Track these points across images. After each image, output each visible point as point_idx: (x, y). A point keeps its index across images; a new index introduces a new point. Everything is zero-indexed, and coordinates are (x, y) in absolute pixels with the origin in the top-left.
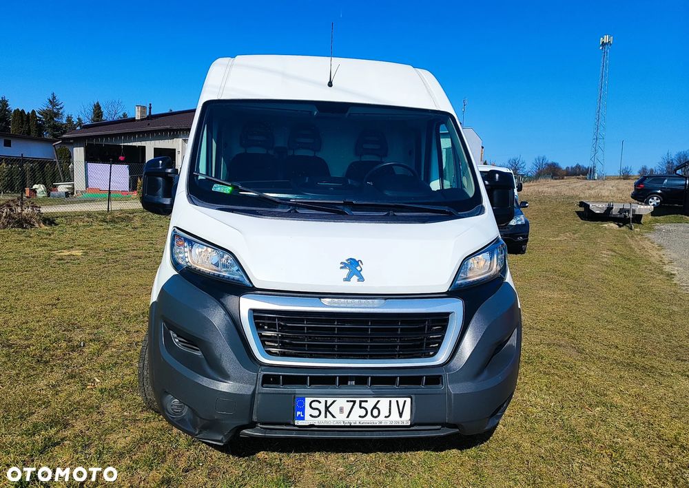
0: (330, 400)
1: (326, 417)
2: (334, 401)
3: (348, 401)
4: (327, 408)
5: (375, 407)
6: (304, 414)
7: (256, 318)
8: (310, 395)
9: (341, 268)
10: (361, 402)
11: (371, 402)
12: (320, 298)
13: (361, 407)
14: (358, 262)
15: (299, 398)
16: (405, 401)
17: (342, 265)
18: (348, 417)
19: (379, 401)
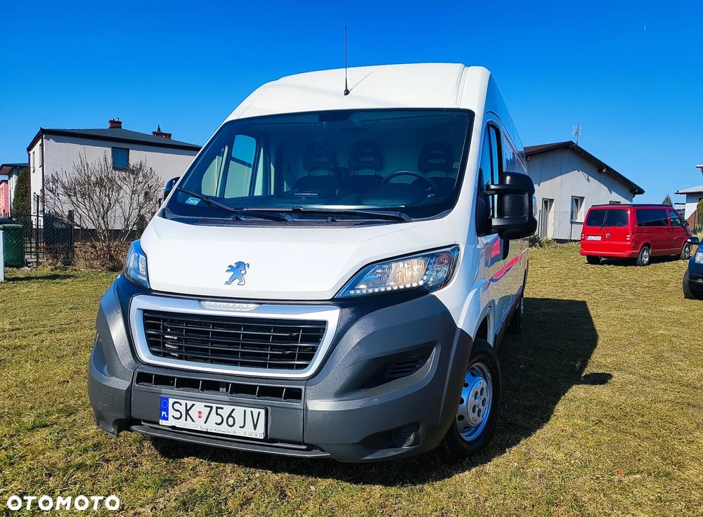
0: (190, 403)
1: (186, 420)
2: (193, 405)
3: (205, 406)
4: (187, 411)
5: (230, 416)
6: (167, 414)
7: (145, 318)
8: (174, 396)
9: (228, 271)
10: (217, 408)
11: (227, 410)
12: (200, 301)
13: (217, 414)
14: (245, 265)
15: (164, 398)
16: (259, 413)
17: (229, 268)
18: (205, 423)
19: (234, 410)
